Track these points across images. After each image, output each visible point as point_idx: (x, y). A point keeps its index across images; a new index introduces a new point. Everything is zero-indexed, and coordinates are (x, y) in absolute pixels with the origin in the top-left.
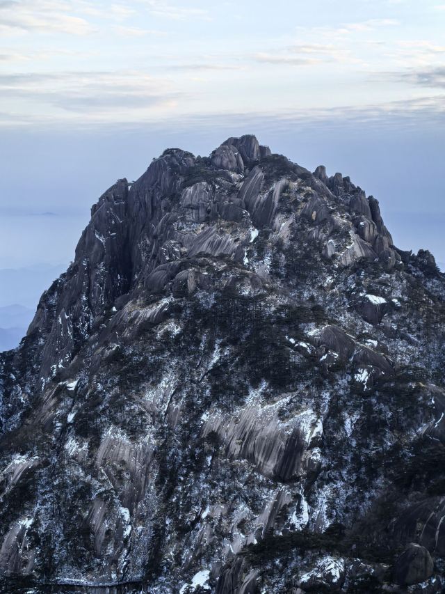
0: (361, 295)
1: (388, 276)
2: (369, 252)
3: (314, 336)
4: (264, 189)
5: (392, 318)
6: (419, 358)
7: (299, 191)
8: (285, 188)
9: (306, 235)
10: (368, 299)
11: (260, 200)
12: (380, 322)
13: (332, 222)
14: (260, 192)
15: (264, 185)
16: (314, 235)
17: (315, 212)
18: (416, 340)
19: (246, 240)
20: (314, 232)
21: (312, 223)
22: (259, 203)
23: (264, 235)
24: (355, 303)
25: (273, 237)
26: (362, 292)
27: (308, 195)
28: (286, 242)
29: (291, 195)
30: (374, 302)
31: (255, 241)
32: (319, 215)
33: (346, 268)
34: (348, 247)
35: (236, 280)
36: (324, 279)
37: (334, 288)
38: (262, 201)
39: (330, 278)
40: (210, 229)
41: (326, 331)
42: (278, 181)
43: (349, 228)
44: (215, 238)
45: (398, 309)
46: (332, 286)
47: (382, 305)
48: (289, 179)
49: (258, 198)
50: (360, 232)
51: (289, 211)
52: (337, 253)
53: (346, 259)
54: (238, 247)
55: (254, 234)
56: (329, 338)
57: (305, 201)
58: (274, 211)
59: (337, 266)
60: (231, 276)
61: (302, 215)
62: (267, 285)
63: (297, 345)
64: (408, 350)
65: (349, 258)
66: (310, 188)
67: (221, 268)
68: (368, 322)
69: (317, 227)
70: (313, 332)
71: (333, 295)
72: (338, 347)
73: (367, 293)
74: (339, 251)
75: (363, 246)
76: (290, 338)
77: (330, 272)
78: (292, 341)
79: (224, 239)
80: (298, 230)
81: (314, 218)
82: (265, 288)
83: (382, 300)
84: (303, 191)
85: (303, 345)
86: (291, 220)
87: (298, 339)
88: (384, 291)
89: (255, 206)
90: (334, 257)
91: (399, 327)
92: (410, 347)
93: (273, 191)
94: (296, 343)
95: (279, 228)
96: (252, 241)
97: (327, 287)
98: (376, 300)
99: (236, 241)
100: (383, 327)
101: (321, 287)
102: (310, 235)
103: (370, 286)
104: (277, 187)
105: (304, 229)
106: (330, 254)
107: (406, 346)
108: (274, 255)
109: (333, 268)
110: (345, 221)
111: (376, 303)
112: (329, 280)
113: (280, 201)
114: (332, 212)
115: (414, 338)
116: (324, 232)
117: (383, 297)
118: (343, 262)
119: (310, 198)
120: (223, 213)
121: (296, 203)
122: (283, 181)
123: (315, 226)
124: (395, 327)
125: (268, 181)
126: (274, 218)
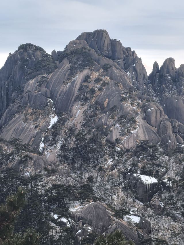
0: (135, 175)
1: (167, 158)
2: (153, 135)
3: (76, 212)
4: (68, 79)
5: (161, 197)
6: (179, 234)
7: (97, 80)
8: (87, 79)
9: (97, 121)
10: (140, 179)
11: (63, 89)
12: (150, 201)
13: (122, 108)
14: (64, 82)
15: (68, 75)
16: (103, 121)
17: (107, 100)
18: (181, 217)
19: (45, 126)
20: (104, 119)
21: (103, 110)
22: (62, 92)
23: (62, 121)
24: (129, 183)
25: (69, 123)
26: (137, 172)
27: (104, 84)
28: (79, 127)
29: (90, 84)
30: (145, 182)
31: (53, 127)
32: (111, 102)
33: (128, 151)
34: (132, 132)
35: (21, 162)
36: (106, 160)
37: (114, 169)
38: (64, 90)
39: (111, 160)
40: (19, 116)
41: (89, 207)
42: (81, 71)
43: (137, 114)
44: (20, 125)
45: (168, 189)
46: (113, 168)
47: (154, 185)
48: (92, 70)
49: (62, 87)
50: (147, 118)
51: (86, 99)
52: (122, 138)
53: (129, 143)
54: (37, 133)
55: (54, 120)
56: (89, 214)
57: (100, 89)
58: (73, 99)
59: (119, 149)
60: (17, 158)
61: (97, 103)
62: (49, 167)
63: (59, 220)
64: (171, 226)
65: (132, 141)
66: (108, 78)
67: (10, 152)
68: (140, 201)
69: (107, 113)
70: (76, 208)
71: (112, 175)
72: (94, 222)
73: (142, 174)
74: (123, 135)
75: (147, 131)
76: (54, 214)
77: (112, 155)
78: (56, 217)
79: (27, 126)
80: (91, 116)
81: (105, 105)
82: (46, 169)
83: (154, 180)
84: (101, 80)
85: (64, 220)
86: (86, 107)
87: (61, 215)
88: (157, 172)
89: (58, 95)
90: (118, 141)
91: (166, 204)
92: (173, 223)
93: (75, 81)
94: (58, 219)
95: (75, 114)
96: (50, 127)
97: (107, 169)
98: (148, 180)
99: (36, 127)
100: (153, 205)
101: (101, 169)
102: (100, 121)
103: (144, 167)
104: (79, 78)
105: (95, 115)
106: (114, 138)
107: (169, 223)
108: (66, 139)
109: (115, 151)
110: (135, 108)
111: (147, 183)
112: (110, 162)
113: (79, 90)
114: (123, 99)
115: (178, 215)
116: (112, 118)
117: (155, 177)
118: (126, 146)
119: (106, 87)
120: (32, 101)
121: (93, 91)
122: (86, 72)
123: (105, 112)
124: (162, 205)
125: (72, 72)
126: (72, 106)
